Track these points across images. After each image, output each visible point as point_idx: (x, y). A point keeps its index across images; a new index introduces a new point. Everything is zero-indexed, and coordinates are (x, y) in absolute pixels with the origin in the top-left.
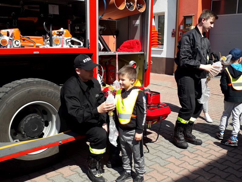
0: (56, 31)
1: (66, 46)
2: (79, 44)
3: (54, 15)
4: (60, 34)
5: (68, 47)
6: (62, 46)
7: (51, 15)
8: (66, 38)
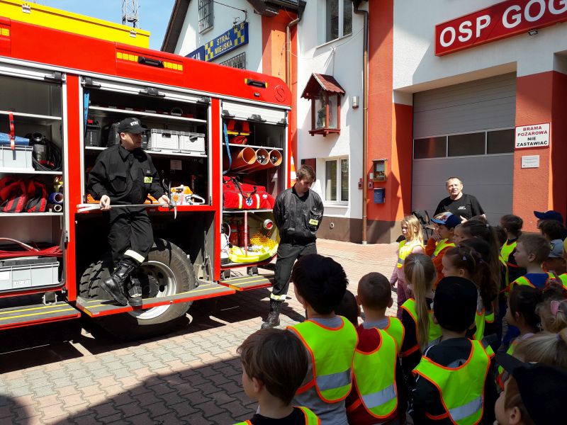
0: (175, 188)
1: (185, 204)
2: (201, 201)
3: (176, 170)
4: (179, 191)
5: (188, 204)
6: (181, 203)
7: (173, 171)
8: (185, 195)
